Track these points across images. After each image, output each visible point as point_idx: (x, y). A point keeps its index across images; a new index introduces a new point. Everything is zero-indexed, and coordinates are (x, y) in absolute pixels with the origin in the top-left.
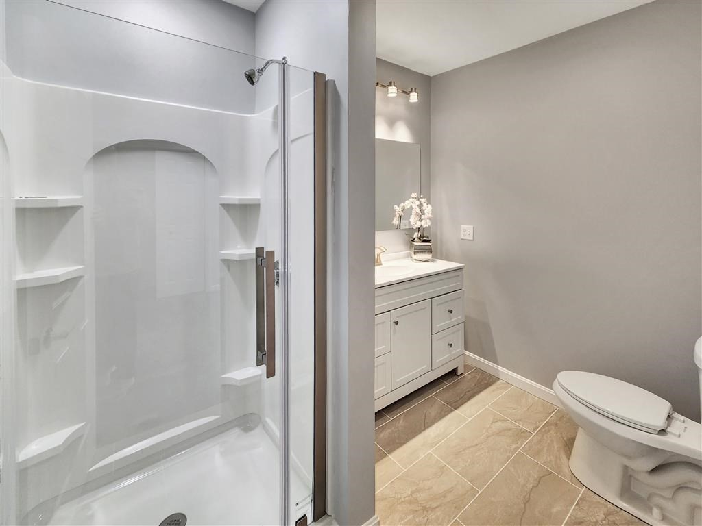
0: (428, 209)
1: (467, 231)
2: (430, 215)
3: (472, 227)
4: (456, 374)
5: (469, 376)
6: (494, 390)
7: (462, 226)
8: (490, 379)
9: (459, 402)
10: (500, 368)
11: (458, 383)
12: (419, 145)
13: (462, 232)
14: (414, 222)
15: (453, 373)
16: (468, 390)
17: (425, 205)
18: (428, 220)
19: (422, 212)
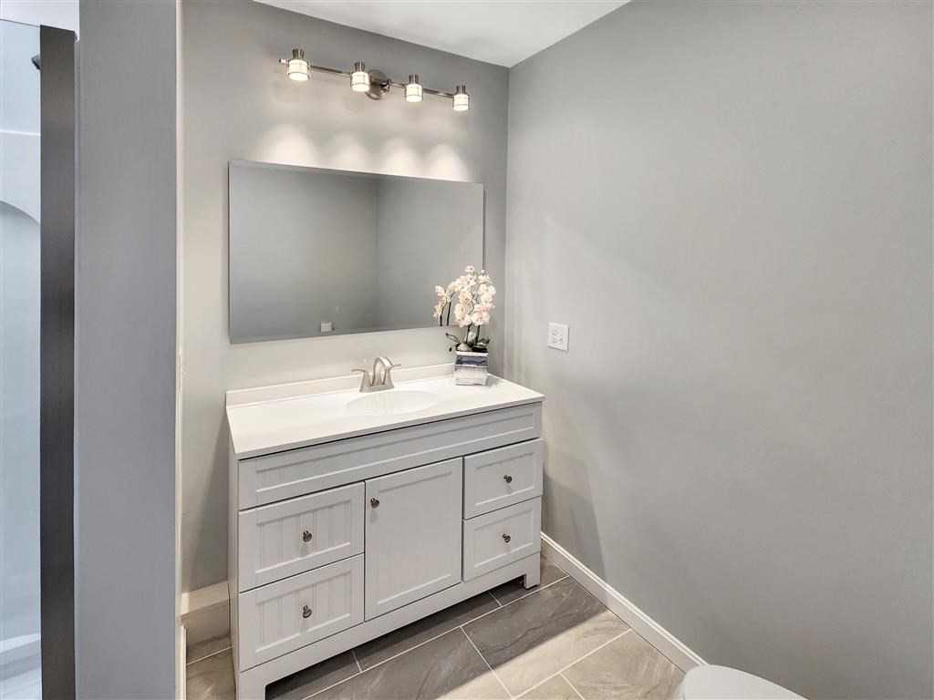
0: (487, 293)
1: (558, 332)
2: (489, 305)
3: (567, 327)
4: (523, 586)
5: (549, 592)
6: (587, 634)
7: (552, 324)
8: (586, 606)
9: (507, 651)
10: (609, 589)
11: (520, 605)
12: (482, 185)
13: (550, 336)
14: (461, 316)
15: (517, 584)
16: (534, 625)
17: (483, 287)
18: (485, 314)
19: (476, 298)
